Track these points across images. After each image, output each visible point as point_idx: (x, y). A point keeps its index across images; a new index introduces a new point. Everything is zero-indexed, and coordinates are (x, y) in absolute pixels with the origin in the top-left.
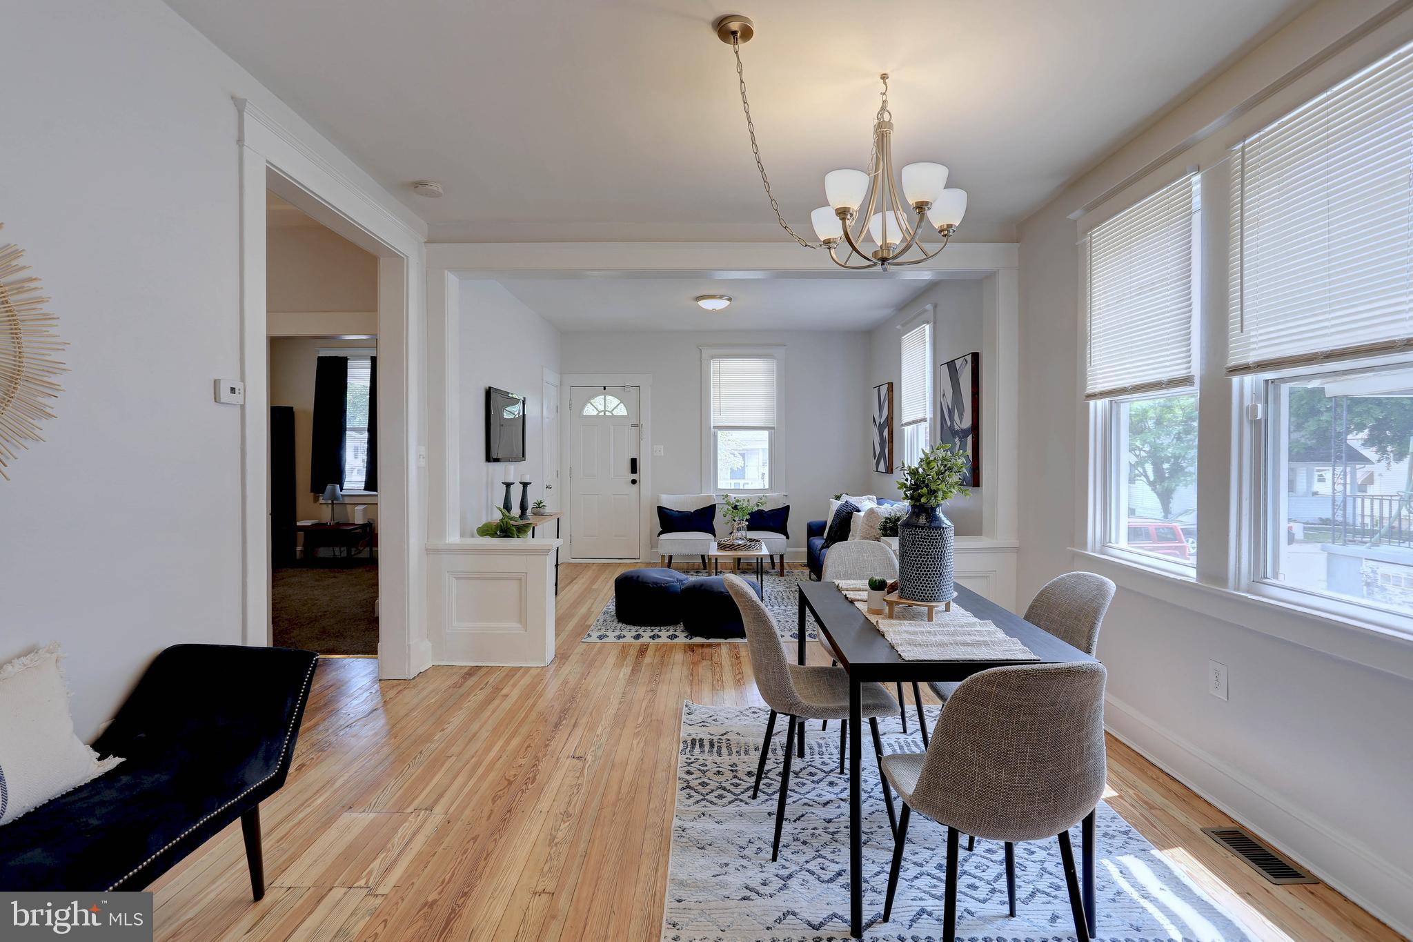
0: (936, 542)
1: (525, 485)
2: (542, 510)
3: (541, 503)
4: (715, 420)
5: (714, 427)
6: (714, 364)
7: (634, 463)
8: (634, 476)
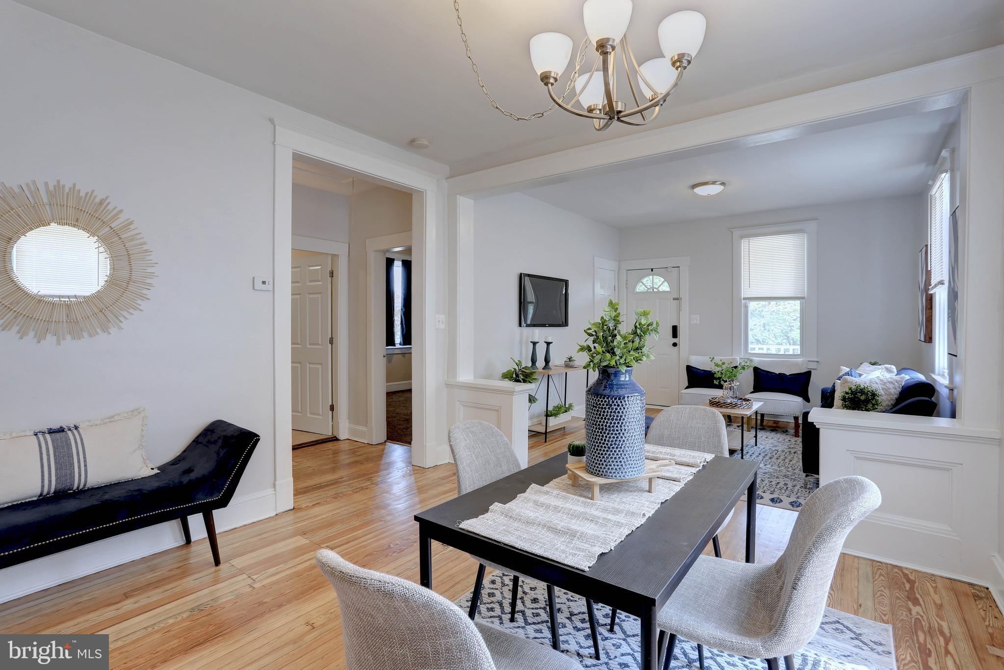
0: (604, 412)
1: (548, 344)
2: (571, 363)
3: (571, 358)
4: (745, 292)
5: (744, 299)
6: (744, 243)
7: (675, 331)
8: (675, 340)
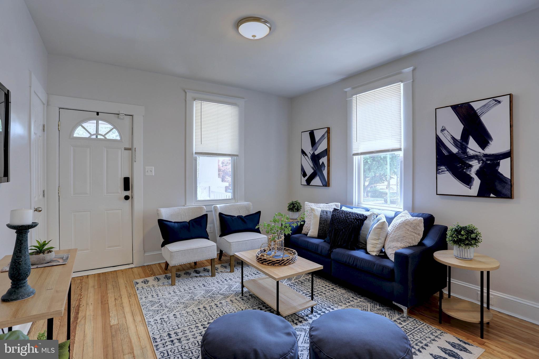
4: (196, 147)
5: (196, 153)
6: (196, 105)
7: (127, 184)
8: (127, 193)
